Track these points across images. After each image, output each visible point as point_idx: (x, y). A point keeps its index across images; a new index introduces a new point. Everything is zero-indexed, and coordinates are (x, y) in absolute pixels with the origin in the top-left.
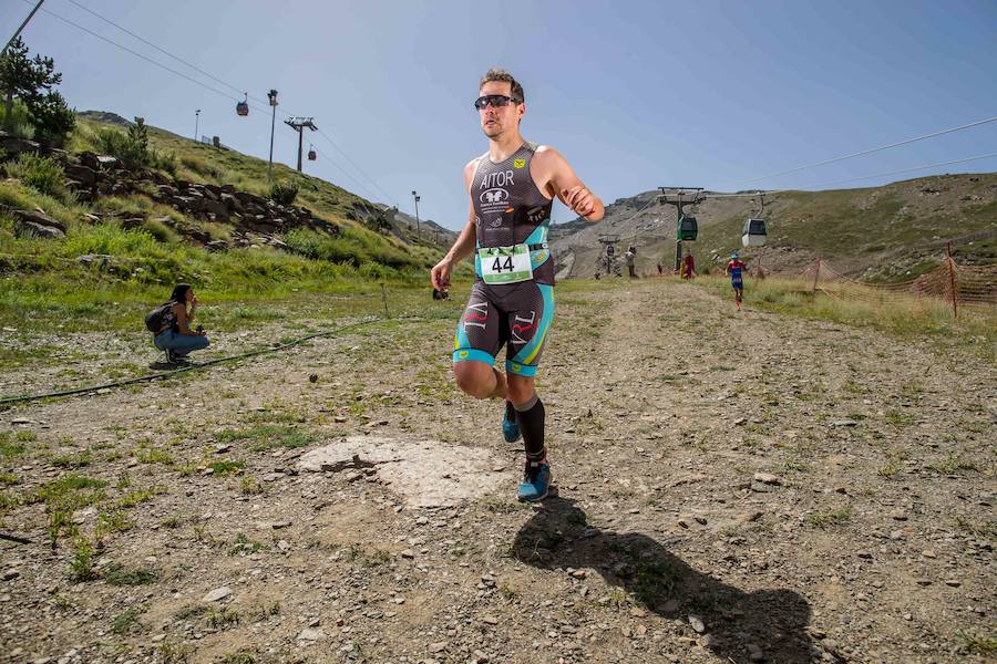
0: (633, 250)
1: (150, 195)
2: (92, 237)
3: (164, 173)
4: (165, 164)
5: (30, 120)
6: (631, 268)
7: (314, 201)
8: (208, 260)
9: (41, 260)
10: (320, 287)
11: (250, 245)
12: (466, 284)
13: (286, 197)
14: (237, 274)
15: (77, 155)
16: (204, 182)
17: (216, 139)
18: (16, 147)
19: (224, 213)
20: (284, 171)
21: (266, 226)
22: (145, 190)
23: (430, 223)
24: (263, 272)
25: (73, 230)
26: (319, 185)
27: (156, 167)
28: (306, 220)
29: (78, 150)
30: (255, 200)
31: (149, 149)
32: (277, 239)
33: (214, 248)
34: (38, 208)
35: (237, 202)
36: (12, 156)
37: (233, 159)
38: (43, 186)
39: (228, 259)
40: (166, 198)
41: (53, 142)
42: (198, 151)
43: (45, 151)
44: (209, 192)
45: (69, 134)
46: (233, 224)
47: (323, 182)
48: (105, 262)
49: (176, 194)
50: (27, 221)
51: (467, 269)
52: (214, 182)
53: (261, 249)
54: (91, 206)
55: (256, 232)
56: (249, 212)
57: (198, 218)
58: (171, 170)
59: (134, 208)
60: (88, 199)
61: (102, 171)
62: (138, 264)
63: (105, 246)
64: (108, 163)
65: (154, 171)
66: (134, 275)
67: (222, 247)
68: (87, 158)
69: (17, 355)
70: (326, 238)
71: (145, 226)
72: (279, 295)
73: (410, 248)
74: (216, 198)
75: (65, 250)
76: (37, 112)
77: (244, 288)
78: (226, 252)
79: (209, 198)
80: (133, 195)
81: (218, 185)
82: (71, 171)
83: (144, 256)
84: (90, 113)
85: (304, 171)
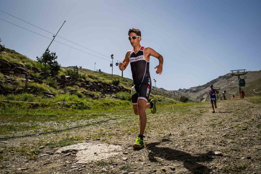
0: (225, 91)
1: (78, 85)
2: (62, 97)
3: (83, 79)
4: (83, 77)
5: (50, 68)
6: (224, 97)
7: (127, 84)
8: (92, 102)
9: (47, 104)
10: (124, 108)
11: (105, 97)
12: (169, 105)
13: (116, 83)
14: (101, 105)
15: (60, 76)
16: (93, 81)
17: (100, 70)
18: (46, 76)
19: (99, 89)
20: (118, 77)
21: (111, 92)
22: (77, 84)
23: (161, 89)
24: (108, 104)
25: (57, 96)
26: (128, 80)
27: (81, 78)
28: (122, 89)
29: (61, 75)
30: (108, 85)
31: (79, 73)
32: (113, 95)
33: (95, 99)
34: (49, 90)
35: (102, 86)
36: (45, 78)
37: (104, 75)
38: (51, 85)
39: (98, 101)
40: (83, 86)
41: (55, 74)
42: (95, 73)
43: (53, 76)
44: (94, 83)
45: (59, 71)
46: (101, 92)
47: (129, 79)
48: (64, 103)
49: (85, 84)
50: (46, 94)
51: (172, 101)
52: (96, 81)
53: (109, 98)
54: (63, 89)
55: (108, 93)
56: (106, 88)
57: (91, 91)
58: (84, 78)
59: (74, 89)
60: (62, 88)
61: (67, 80)
62: (73, 104)
63: (64, 99)
64: (68, 77)
65: (80, 79)
66: (71, 107)
67: (97, 98)
68: (63, 77)
69: (27, 127)
70: (128, 94)
71: (76, 93)
72: (111, 111)
73: (154, 96)
74: (96, 85)
75: (54, 101)
76: (52, 66)
77: (101, 109)
78: (98, 99)
79: (94, 85)
80: (74, 86)
81: (97, 81)
82: (58, 81)
83: (74, 101)
84: (70, 67)
85: (124, 77)
